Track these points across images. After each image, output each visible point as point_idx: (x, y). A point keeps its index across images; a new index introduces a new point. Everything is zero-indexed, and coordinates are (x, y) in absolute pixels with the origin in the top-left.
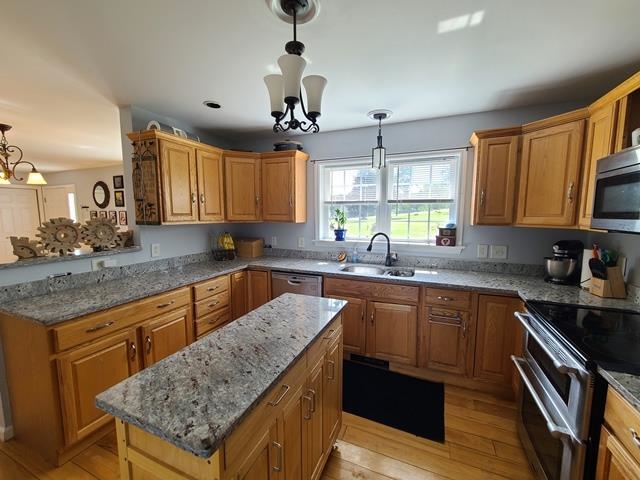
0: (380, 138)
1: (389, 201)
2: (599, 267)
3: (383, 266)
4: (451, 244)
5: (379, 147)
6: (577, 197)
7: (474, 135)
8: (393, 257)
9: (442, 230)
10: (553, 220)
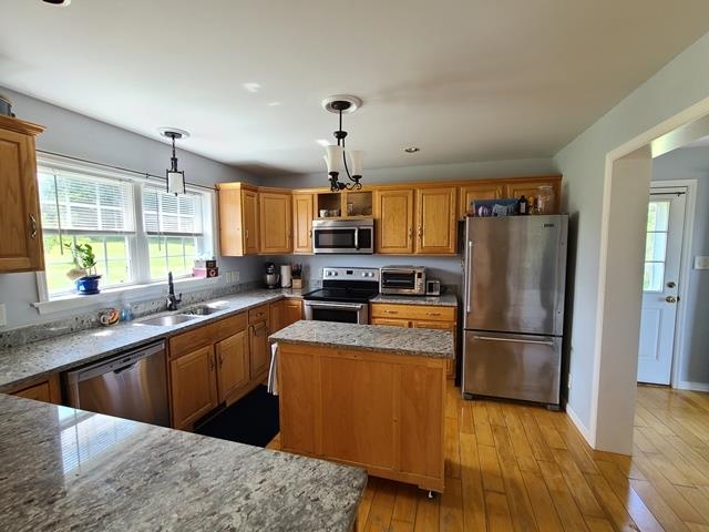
0: (174, 160)
1: (149, 233)
2: (296, 273)
3: (168, 313)
4: (216, 275)
5: (176, 171)
6: (292, 237)
7: (238, 185)
8: (177, 298)
9: (208, 262)
10: (281, 250)
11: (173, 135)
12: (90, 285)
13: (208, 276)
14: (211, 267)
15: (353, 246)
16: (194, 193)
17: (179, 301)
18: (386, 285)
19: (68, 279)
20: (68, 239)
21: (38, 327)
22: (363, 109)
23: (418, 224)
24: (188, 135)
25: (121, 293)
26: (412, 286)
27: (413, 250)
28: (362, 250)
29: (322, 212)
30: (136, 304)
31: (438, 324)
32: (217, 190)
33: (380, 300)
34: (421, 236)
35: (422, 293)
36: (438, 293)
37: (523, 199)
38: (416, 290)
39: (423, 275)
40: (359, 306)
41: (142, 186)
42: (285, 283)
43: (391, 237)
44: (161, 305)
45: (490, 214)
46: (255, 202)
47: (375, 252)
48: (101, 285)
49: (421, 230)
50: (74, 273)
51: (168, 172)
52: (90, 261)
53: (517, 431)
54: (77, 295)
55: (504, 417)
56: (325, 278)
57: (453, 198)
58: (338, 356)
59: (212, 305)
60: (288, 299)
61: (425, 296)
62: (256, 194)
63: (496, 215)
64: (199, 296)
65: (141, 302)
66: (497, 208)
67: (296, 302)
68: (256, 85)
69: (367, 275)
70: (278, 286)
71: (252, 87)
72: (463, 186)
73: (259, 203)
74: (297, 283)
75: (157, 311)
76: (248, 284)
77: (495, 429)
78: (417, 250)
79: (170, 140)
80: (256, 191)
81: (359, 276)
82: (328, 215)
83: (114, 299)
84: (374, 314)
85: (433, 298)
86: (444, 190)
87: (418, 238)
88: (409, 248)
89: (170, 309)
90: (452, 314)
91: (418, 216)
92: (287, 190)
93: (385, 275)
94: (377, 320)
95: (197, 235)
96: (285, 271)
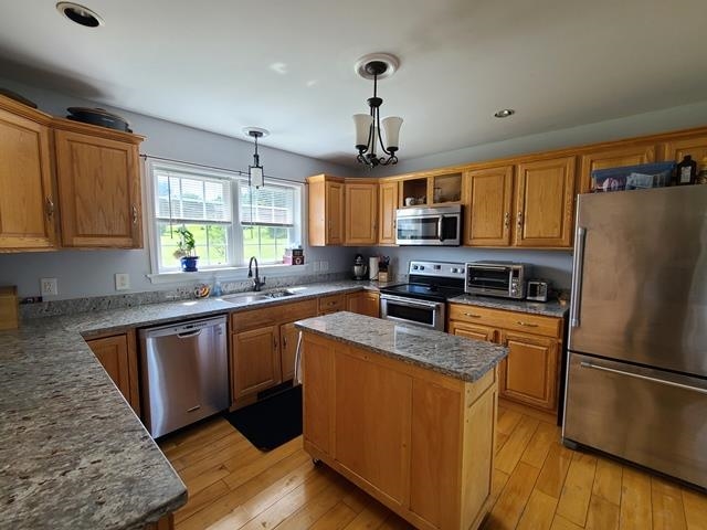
0: (256, 156)
1: (243, 223)
2: (383, 266)
3: (252, 293)
4: (302, 263)
5: (257, 166)
6: (377, 227)
7: (322, 177)
8: (261, 281)
9: (294, 251)
10: (367, 241)
11: (256, 134)
12: (190, 264)
13: (294, 263)
14: (298, 256)
15: (436, 237)
16: (286, 188)
17: (263, 284)
18: (473, 283)
19: (174, 259)
20: (176, 227)
21: (149, 293)
22: (404, 69)
23: (518, 208)
24: (267, 132)
25: (215, 273)
26: (505, 287)
27: (510, 243)
28: (447, 242)
29: (408, 200)
30: (227, 284)
31: (535, 338)
32: (307, 183)
33: (465, 301)
34: (522, 224)
35: (520, 296)
36: (543, 299)
37: (688, 161)
38: (511, 292)
39: (521, 274)
40: (433, 305)
41: (239, 184)
42: (372, 275)
43: (483, 227)
44: (248, 286)
45: (622, 188)
46: (341, 193)
47: (462, 243)
48: (199, 264)
49: (523, 216)
50: (178, 254)
51: (250, 167)
52: (191, 244)
53: (638, 519)
54: (181, 272)
55: (623, 489)
56: (411, 273)
57: (570, 172)
58: (349, 353)
59: (290, 290)
60: (367, 291)
61: (524, 300)
62: (342, 185)
63: (633, 188)
64: (285, 280)
65: (230, 282)
66: (634, 178)
67: (374, 295)
68: (282, 65)
69: (456, 271)
70: (365, 277)
71: (278, 67)
72: (588, 153)
73: (344, 194)
74: (384, 276)
75: (244, 291)
76: (336, 274)
77: (596, 502)
78: (517, 241)
79: (253, 139)
80: (342, 182)
81: (447, 272)
82: (415, 204)
83: (209, 276)
84: (452, 317)
85: (536, 305)
86: (559, 162)
87: (518, 226)
88: (505, 240)
89: (255, 290)
90: (556, 327)
91: (519, 200)
92: (373, 180)
93: (473, 272)
94: (456, 324)
95: (288, 225)
96: (373, 263)
